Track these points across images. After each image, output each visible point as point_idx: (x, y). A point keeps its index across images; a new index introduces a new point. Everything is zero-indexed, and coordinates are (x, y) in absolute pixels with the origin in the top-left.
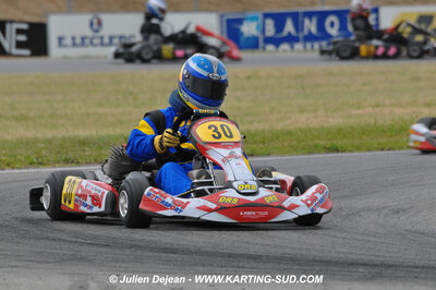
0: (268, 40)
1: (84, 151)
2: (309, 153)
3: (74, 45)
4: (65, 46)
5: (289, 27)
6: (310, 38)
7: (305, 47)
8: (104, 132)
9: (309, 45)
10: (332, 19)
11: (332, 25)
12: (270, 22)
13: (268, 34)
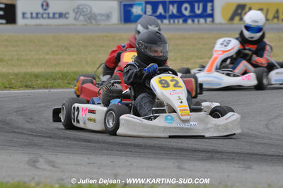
1: (37, 81)
3: (32, 17)
4: (27, 18)
5: (160, 10)
6: (172, 16)
7: (170, 22)
8: (49, 70)
9: (172, 21)
10: (186, 5)
11: (186, 9)
12: (149, 7)
13: (148, 14)
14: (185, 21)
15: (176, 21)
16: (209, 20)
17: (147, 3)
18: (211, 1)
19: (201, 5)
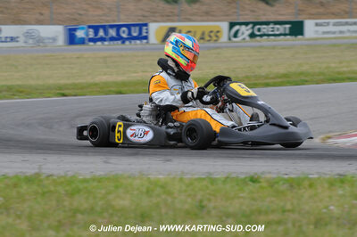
0: (91, 40)
2: (107, 94)
5: (101, 33)
6: (112, 39)
9: (112, 42)
10: (124, 29)
11: (124, 32)
12: (91, 30)
13: (91, 36)
14: (123, 42)
15: (116, 42)
16: (145, 41)
17: (90, 27)
18: (146, 25)
19: (137, 28)
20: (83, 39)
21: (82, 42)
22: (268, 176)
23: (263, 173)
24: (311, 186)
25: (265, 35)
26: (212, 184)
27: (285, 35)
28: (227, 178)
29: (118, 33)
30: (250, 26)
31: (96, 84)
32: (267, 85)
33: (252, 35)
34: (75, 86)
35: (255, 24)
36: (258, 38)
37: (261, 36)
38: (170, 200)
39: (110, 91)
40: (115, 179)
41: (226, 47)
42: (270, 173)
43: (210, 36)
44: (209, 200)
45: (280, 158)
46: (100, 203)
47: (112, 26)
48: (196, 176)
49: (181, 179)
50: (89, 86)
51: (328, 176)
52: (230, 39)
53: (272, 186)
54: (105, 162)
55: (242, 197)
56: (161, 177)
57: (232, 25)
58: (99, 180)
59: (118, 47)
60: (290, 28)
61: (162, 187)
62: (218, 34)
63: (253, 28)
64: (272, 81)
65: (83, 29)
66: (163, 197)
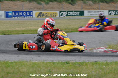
0: (13, 16)
5: (17, 14)
6: (21, 16)
9: (20, 17)
10: (25, 12)
11: (25, 14)
12: (13, 13)
13: (13, 15)
14: (24, 17)
15: (22, 17)
16: (31, 17)
17: (13, 12)
18: (32, 11)
19: (29, 12)
20: (11, 16)
21: (11, 17)
22: (72, 61)
23: (70, 61)
24: (86, 65)
25: (71, 15)
26: (54, 64)
27: (78, 15)
28: (59, 62)
29: (23, 14)
30: (66, 12)
31: (15, 31)
32: (72, 32)
33: (67, 15)
34: (8, 31)
35: (68, 11)
36: (69, 16)
37: (70, 15)
38: (39, 69)
39: (20, 33)
40: (21, 62)
41: (59, 19)
42: (73, 60)
43: (53, 15)
44: (53, 70)
45: (76, 56)
46: (16, 70)
47: (20, 12)
48: (48, 62)
49: (43, 63)
50: (13, 31)
51: (92, 62)
52: (60, 16)
53: (73, 65)
54: (18, 57)
55: (63, 69)
56: (37, 62)
57: (60, 12)
58: (16, 63)
59: (22, 18)
60: (79, 13)
61: (37, 65)
62: (56, 15)
63: (67, 13)
64: (73, 30)
65: (11, 12)
66: (37, 68)
